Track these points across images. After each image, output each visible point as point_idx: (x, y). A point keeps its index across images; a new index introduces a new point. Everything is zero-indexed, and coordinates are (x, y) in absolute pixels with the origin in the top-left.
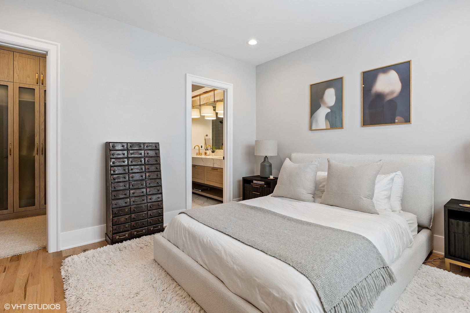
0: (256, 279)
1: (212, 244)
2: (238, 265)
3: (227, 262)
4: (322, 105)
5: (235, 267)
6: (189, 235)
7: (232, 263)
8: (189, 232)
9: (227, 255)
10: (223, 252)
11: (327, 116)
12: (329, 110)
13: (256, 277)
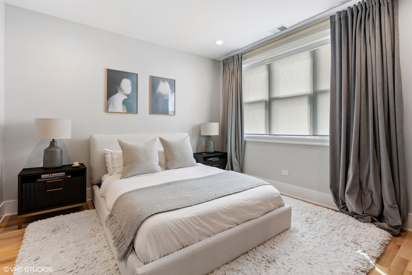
0: (268, 198)
1: (234, 204)
2: (257, 200)
3: (252, 204)
4: (119, 91)
5: (257, 202)
6: (202, 219)
7: (254, 202)
8: (199, 217)
9: (248, 201)
10: (244, 202)
11: (124, 102)
12: (126, 97)
13: (267, 197)
